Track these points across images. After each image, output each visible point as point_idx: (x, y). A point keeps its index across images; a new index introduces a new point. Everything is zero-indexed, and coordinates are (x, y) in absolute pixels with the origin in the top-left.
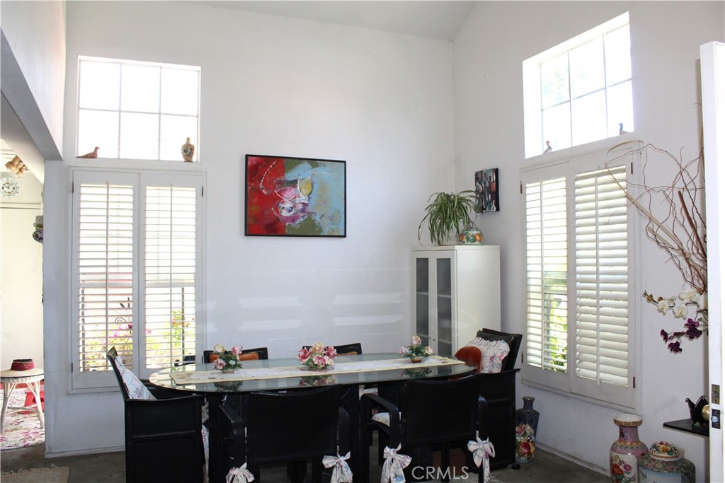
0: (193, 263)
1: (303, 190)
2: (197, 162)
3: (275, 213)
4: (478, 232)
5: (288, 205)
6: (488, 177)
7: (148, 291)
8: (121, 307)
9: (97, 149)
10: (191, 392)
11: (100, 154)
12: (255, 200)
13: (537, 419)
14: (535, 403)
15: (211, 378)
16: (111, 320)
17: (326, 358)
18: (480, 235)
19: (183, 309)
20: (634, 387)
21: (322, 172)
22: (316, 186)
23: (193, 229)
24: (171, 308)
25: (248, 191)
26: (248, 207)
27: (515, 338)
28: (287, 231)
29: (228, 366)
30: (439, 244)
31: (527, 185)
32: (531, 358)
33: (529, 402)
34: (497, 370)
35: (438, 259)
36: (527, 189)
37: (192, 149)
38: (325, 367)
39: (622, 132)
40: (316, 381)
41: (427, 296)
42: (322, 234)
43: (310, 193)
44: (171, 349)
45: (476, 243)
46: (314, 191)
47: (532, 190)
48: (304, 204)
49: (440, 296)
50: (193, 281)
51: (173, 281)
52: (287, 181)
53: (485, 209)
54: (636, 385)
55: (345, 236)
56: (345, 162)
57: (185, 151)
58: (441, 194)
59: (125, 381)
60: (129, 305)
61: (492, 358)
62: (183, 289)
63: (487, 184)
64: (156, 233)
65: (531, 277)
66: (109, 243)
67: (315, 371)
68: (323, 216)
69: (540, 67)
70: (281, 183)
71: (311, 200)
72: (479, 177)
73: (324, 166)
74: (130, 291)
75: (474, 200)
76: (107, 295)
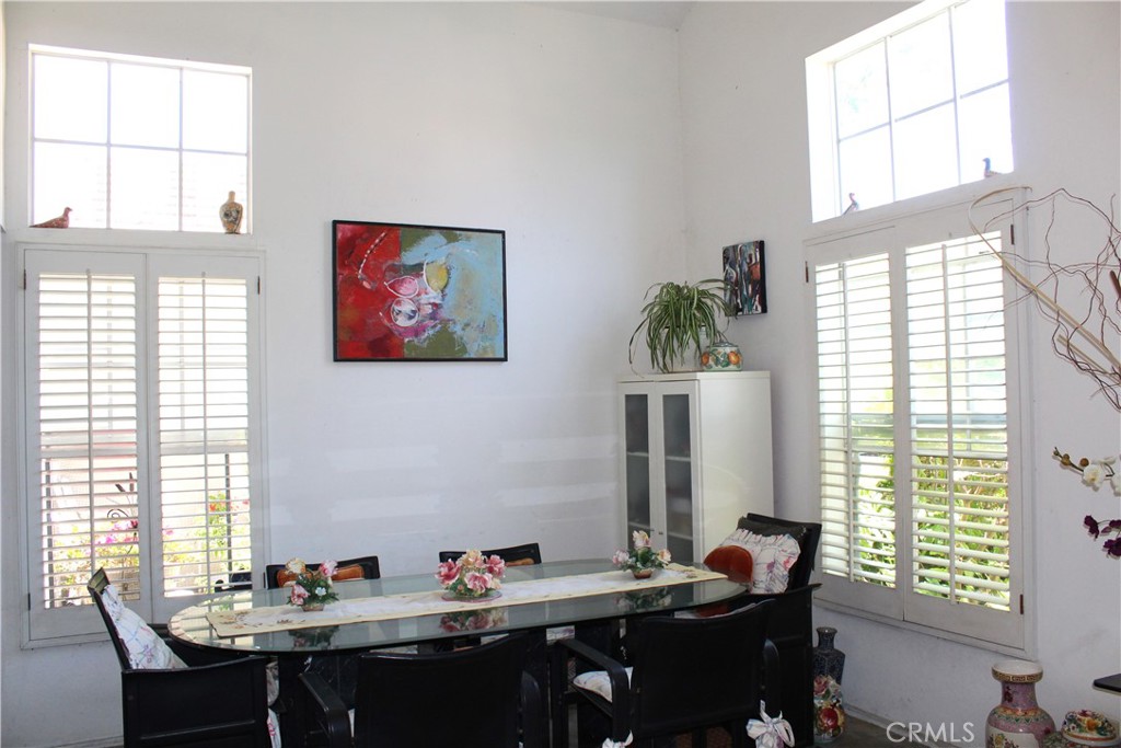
0: (244, 410)
1: (433, 281)
2: (248, 233)
3: (386, 322)
4: (734, 349)
5: (407, 307)
6: (746, 256)
7: (165, 461)
8: (117, 490)
9: (68, 210)
10: (245, 653)
11: (73, 222)
12: (351, 299)
13: (842, 665)
14: (837, 637)
15: (283, 622)
16: (98, 514)
17: (488, 576)
18: (737, 354)
19: (228, 492)
20: (1022, 612)
21: (465, 249)
22: (454, 274)
23: (243, 350)
24: (206, 490)
25: (338, 283)
26: (338, 312)
27: (808, 530)
28: (406, 353)
29: (313, 597)
30: (665, 370)
31: (818, 268)
32: (828, 562)
33: (828, 637)
34: (780, 587)
35: (665, 397)
36: (818, 276)
37: (239, 212)
38: (487, 594)
39: (988, 173)
40: (470, 619)
41: (646, 460)
42: (467, 356)
43: (445, 287)
44: (208, 563)
45: (731, 367)
46: (452, 282)
47: (825, 275)
48: (434, 305)
49: (671, 458)
50: (246, 443)
51: (209, 443)
52: (404, 266)
53: (741, 310)
54: (1025, 609)
55: (505, 359)
56: (503, 233)
57: (226, 215)
58: (668, 284)
59: (122, 635)
60: (132, 486)
61: (771, 566)
62: (227, 456)
63: (746, 268)
64: (178, 359)
65: (826, 423)
66: (93, 378)
67: (469, 600)
68: (467, 325)
69: (834, 68)
70: (394, 269)
71: (446, 298)
72: (730, 256)
73: (468, 238)
74: (133, 462)
75: (721, 294)
76: (90, 470)
